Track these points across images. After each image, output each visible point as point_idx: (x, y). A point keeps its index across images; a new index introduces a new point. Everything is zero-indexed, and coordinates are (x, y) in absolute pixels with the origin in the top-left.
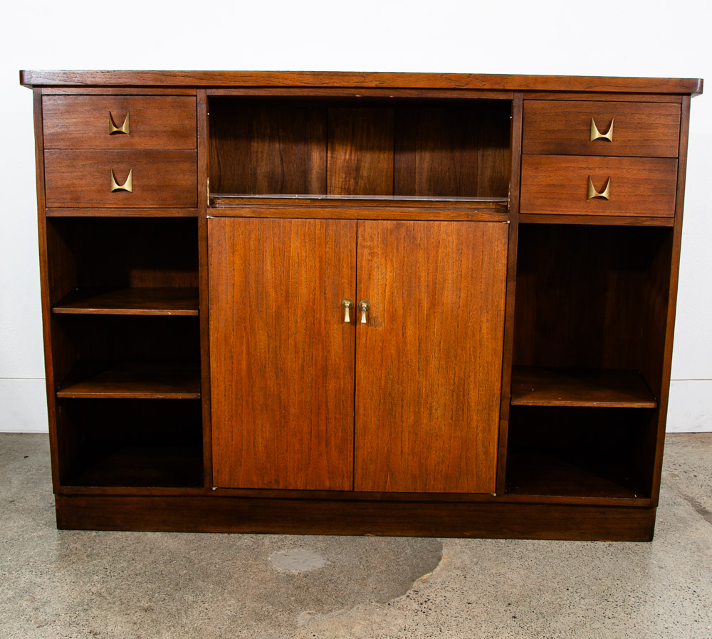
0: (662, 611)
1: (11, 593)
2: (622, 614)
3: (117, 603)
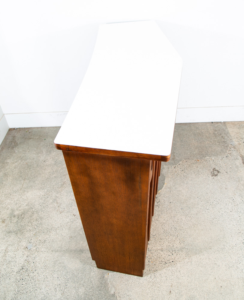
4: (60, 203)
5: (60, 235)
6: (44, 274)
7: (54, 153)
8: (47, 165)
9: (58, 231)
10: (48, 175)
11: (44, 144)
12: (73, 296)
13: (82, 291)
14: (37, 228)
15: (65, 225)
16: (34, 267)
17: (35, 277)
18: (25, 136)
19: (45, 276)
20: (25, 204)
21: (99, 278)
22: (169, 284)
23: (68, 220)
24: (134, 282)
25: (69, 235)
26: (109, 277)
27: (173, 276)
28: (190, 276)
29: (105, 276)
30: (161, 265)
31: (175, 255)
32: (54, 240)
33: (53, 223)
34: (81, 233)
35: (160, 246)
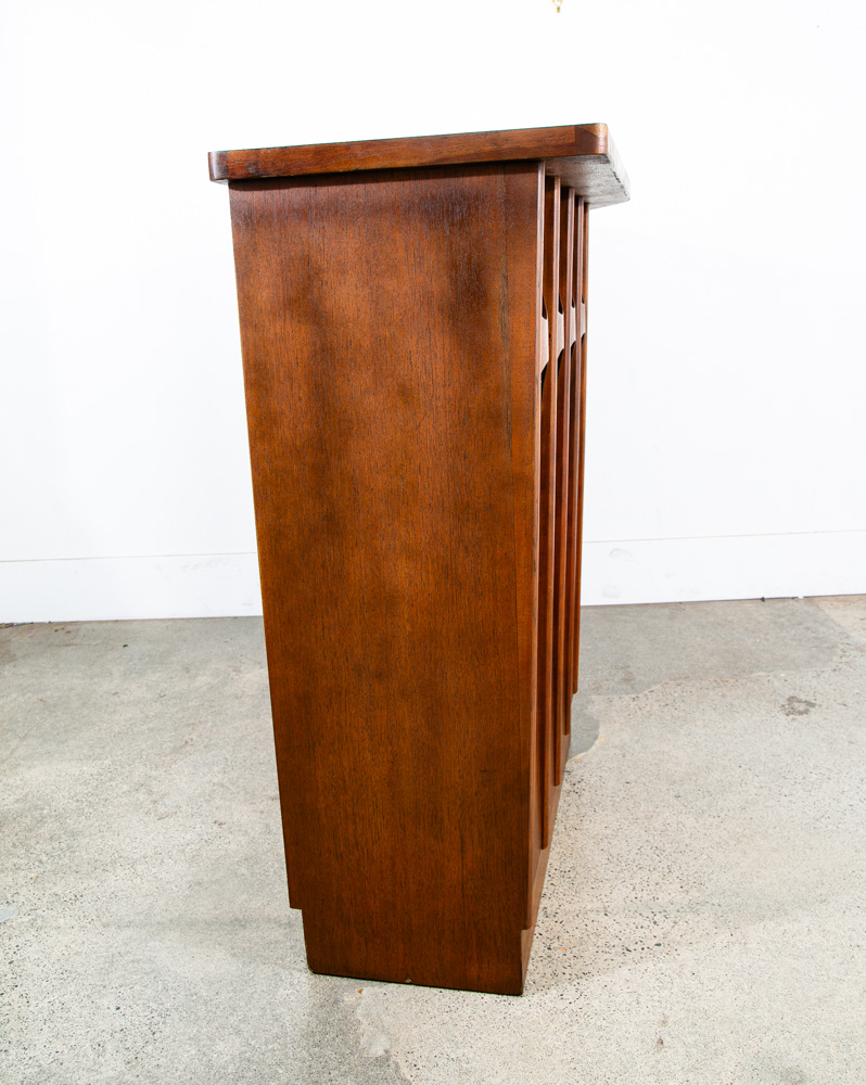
0: (847, 788)
1: (125, 788)
2: (801, 791)
3: (242, 793)
4: (162, 793)
5: (150, 878)
6: (52, 999)
7: (158, 674)
8: (123, 703)
9: (139, 868)
10: (124, 726)
11: (118, 656)
12: (181, 1068)
13: (226, 1050)
14: (49, 861)
15: (174, 852)
16: (10, 976)
17: (9, 1007)
18: (47, 639)
19: (57, 1004)
20: (12, 797)
21: (314, 1004)
22: (653, 1018)
23: (188, 837)
24: (482, 1014)
25: (190, 878)
26: (363, 1001)
27: (666, 991)
28: (746, 986)
29: (346, 999)
30: (607, 956)
31: (667, 925)
32: (120, 893)
33: (123, 846)
34: (243, 870)
35: (595, 900)
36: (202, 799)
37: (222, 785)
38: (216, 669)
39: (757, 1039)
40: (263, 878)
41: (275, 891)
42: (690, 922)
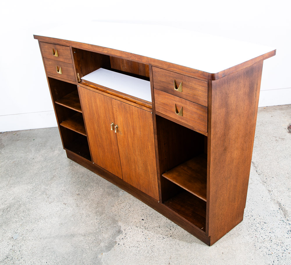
1: (40, 193)
3: (70, 193)
4: (50, 194)
5: (50, 223)
6: (31, 261)
7: (44, 150)
8: (36, 162)
9: (47, 220)
10: (37, 171)
11: (32, 144)
14: (24, 219)
15: (55, 214)
16: (20, 255)
17: (21, 264)
18: (12, 138)
19: (32, 262)
20: (11, 198)
21: (92, 259)
22: (168, 257)
23: (58, 209)
24: (130, 258)
25: (59, 222)
26: (103, 257)
27: (172, 249)
28: (190, 247)
29: (99, 256)
30: (159, 240)
31: (173, 230)
32: (43, 228)
33: (42, 213)
34: (72, 219)
35: (157, 223)
36: (60, 196)
37: (64, 191)
38: (59, 148)
39: (190, 261)
40: (77, 221)
41: (80, 225)
42: (179, 229)
